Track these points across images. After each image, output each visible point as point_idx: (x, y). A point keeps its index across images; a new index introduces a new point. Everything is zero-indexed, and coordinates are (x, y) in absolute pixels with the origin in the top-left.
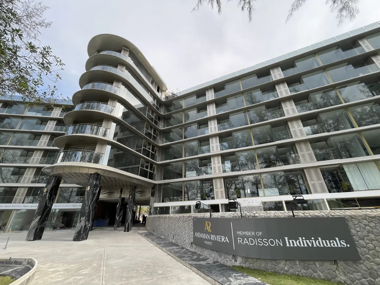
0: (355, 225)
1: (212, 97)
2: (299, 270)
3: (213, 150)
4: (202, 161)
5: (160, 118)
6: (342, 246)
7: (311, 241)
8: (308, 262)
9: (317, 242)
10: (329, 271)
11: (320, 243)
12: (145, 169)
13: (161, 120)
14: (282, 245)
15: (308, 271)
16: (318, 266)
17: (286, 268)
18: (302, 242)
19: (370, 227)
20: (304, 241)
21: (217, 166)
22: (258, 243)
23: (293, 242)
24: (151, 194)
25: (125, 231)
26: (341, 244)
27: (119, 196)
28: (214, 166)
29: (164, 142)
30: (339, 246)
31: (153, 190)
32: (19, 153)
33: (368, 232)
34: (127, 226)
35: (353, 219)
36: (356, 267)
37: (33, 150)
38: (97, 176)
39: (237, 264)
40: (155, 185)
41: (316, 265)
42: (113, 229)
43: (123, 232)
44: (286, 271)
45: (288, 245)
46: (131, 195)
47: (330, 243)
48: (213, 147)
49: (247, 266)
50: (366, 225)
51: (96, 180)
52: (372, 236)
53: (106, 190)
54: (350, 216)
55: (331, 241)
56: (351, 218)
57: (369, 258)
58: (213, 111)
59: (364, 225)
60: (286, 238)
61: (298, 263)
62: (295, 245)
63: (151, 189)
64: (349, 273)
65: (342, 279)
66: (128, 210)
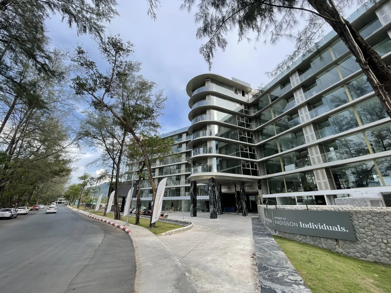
0: (359, 218)
1: (298, 82)
2: (309, 241)
3: (308, 141)
4: (301, 153)
5: (250, 119)
6: (342, 231)
7: (318, 225)
8: (316, 238)
9: (322, 226)
10: (331, 245)
11: (325, 227)
12: (246, 168)
13: (253, 120)
14: (297, 226)
15: (315, 243)
16: (322, 241)
17: (300, 239)
18: (311, 225)
19: (373, 220)
20: (313, 225)
21: (315, 156)
22: (284, 224)
23: (305, 225)
24: (258, 188)
25: (243, 216)
26: (341, 229)
27: (234, 189)
28: (313, 157)
29: (260, 140)
30: (340, 230)
31: (259, 184)
32: (175, 167)
33: (370, 224)
34: (244, 212)
35: (357, 214)
36: (353, 245)
37: (180, 165)
38: (213, 180)
39: (276, 234)
40: (260, 180)
41: (321, 240)
42: (236, 214)
43: (242, 216)
44: (300, 240)
45: (301, 226)
46: (241, 189)
47: (332, 228)
48: (307, 137)
49: (281, 236)
50: (368, 219)
51: (213, 182)
52: (373, 227)
53: (225, 186)
54: (355, 211)
55: (333, 227)
56: (355, 213)
57: (366, 241)
58: (302, 97)
59: (367, 218)
60: (301, 223)
61: (308, 237)
62: (306, 227)
63: (257, 183)
64: (346, 248)
65: (340, 251)
66: (242, 200)
